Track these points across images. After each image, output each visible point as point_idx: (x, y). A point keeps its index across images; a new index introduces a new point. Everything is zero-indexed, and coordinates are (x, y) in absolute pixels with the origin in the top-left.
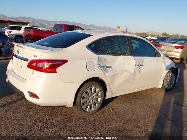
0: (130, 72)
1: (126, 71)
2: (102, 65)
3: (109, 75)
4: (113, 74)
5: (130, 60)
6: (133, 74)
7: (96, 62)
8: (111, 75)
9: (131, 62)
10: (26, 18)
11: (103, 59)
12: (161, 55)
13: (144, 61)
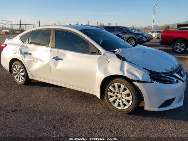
2: (23, 51)
4: (29, 60)
6: (46, 65)
7: (18, 48)
11: (26, 47)
12: (100, 53)
13: (65, 55)
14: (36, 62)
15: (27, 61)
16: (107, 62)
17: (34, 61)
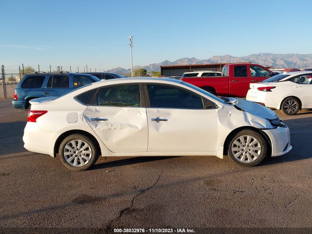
0: (137, 127)
1: (131, 126)
2: (90, 117)
3: (99, 129)
4: (107, 128)
5: (140, 113)
6: (141, 130)
7: (80, 113)
8: (102, 129)
9: (141, 115)
10: (262, 55)
11: (94, 110)
12: (217, 107)
13: (169, 114)
14: (121, 129)
15: (103, 130)
16: (228, 115)
17: (115, 128)
